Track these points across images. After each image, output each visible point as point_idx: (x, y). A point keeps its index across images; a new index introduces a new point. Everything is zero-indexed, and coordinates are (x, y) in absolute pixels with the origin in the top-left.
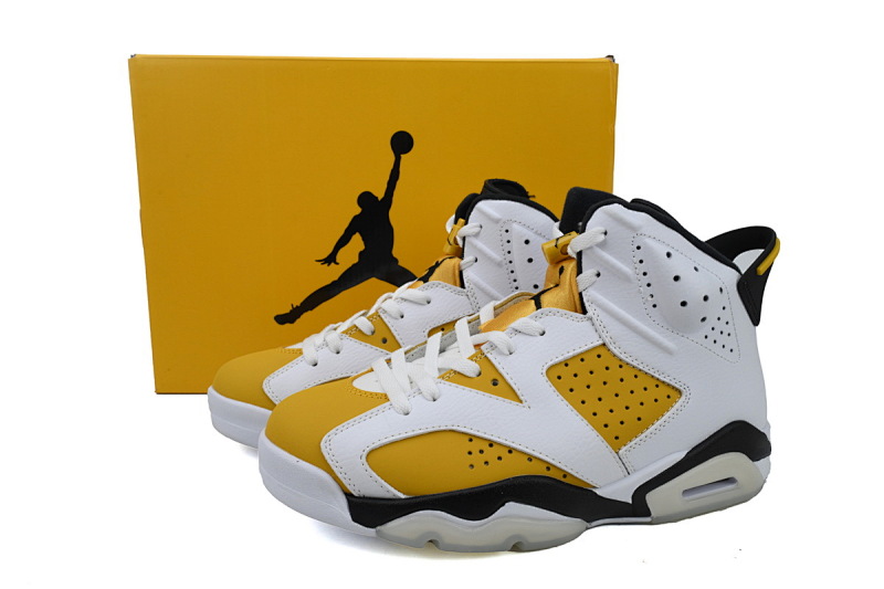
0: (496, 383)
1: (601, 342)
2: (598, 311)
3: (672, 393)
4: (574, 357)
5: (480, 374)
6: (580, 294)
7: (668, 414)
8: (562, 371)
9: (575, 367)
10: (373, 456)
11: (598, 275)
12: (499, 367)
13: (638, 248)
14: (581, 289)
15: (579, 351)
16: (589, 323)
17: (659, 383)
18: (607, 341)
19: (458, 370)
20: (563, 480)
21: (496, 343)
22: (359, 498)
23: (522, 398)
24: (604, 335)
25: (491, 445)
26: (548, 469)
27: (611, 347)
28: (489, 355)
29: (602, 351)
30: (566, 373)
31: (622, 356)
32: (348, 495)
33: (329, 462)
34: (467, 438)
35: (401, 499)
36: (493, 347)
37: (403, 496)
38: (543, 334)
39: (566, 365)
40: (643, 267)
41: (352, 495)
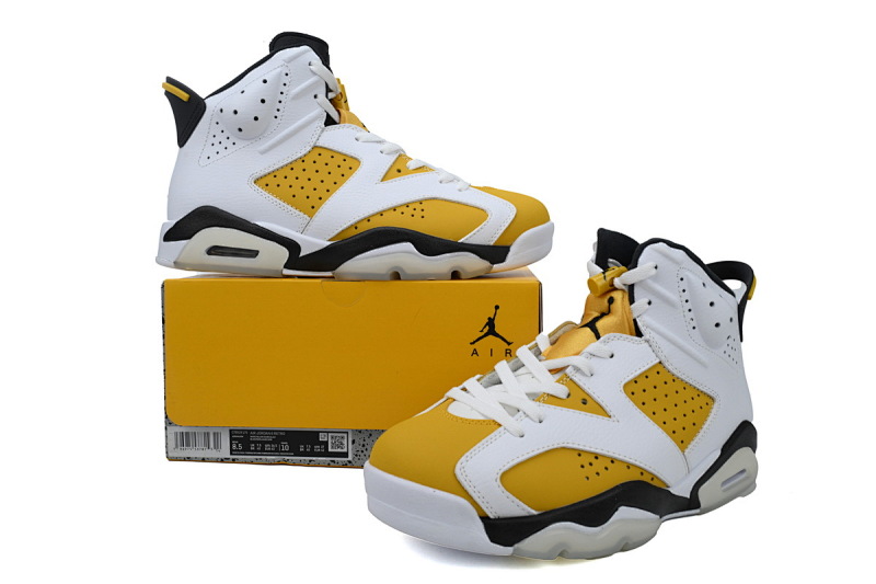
0: (586, 402)
1: (658, 361)
2: (653, 334)
3: (709, 401)
4: (640, 375)
5: (569, 395)
6: (635, 320)
7: (710, 419)
8: (634, 387)
9: (643, 383)
10: (506, 478)
11: (650, 303)
12: (585, 387)
13: (682, 279)
14: (635, 316)
15: (643, 369)
16: (646, 345)
17: (700, 393)
18: (663, 359)
19: (551, 393)
20: (651, 482)
21: (580, 366)
22: (495, 519)
23: (611, 414)
24: (660, 354)
25: (596, 458)
26: (642, 474)
27: (666, 364)
28: (574, 378)
29: (660, 369)
30: (637, 388)
31: (675, 372)
32: (485, 519)
33: (467, 488)
34: (576, 454)
35: (534, 516)
36: (577, 369)
37: (535, 512)
38: (612, 356)
39: (636, 382)
40: (686, 296)
41: (488, 518)
